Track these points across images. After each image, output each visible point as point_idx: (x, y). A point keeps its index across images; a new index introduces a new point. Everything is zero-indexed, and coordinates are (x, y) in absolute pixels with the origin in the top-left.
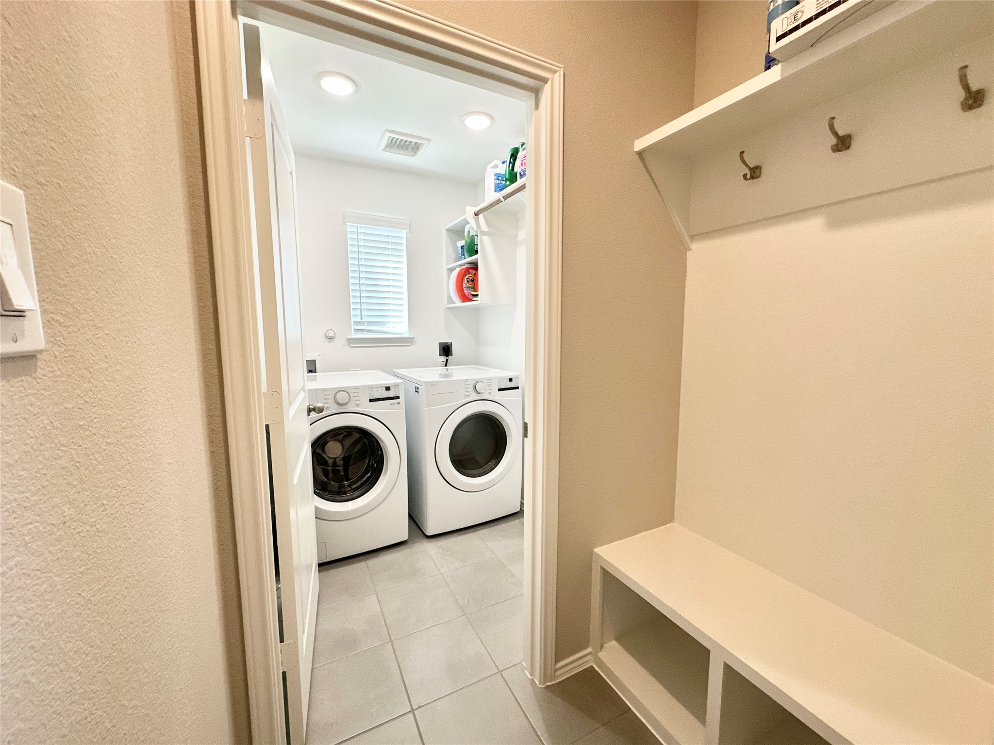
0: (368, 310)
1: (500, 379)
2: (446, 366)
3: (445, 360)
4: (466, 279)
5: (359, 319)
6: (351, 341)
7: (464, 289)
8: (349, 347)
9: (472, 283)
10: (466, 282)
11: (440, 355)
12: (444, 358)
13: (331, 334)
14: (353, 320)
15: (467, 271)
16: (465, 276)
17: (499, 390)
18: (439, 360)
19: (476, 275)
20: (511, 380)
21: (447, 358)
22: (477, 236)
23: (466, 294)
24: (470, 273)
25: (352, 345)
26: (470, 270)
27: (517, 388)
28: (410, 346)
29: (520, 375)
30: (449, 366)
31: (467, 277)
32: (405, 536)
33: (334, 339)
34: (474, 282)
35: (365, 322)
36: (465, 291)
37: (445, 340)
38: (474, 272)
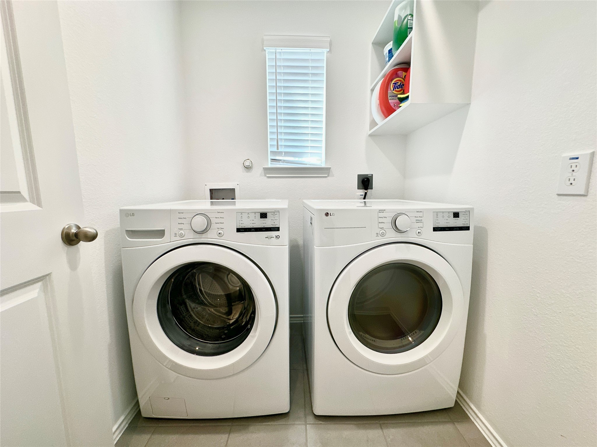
0: (286, 140)
1: (437, 213)
2: (364, 198)
3: (364, 194)
4: (392, 85)
5: (275, 149)
6: (267, 170)
7: (389, 98)
8: (265, 177)
9: (400, 89)
10: (392, 89)
11: (358, 189)
12: (362, 192)
13: (247, 163)
14: (269, 150)
15: (394, 74)
16: (392, 81)
17: (435, 229)
18: (357, 194)
19: (407, 79)
20: (456, 215)
21: (366, 191)
22: (412, 16)
23: (392, 105)
24: (398, 76)
25: (267, 175)
26: (399, 72)
27: (467, 228)
28: (326, 177)
29: (473, 209)
30: (367, 199)
31: (393, 82)
32: (284, 406)
33: (251, 169)
34: (403, 87)
35: (282, 152)
36: (390, 101)
37: (365, 171)
38: (404, 74)
